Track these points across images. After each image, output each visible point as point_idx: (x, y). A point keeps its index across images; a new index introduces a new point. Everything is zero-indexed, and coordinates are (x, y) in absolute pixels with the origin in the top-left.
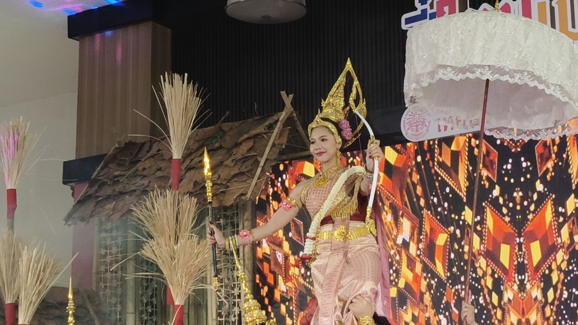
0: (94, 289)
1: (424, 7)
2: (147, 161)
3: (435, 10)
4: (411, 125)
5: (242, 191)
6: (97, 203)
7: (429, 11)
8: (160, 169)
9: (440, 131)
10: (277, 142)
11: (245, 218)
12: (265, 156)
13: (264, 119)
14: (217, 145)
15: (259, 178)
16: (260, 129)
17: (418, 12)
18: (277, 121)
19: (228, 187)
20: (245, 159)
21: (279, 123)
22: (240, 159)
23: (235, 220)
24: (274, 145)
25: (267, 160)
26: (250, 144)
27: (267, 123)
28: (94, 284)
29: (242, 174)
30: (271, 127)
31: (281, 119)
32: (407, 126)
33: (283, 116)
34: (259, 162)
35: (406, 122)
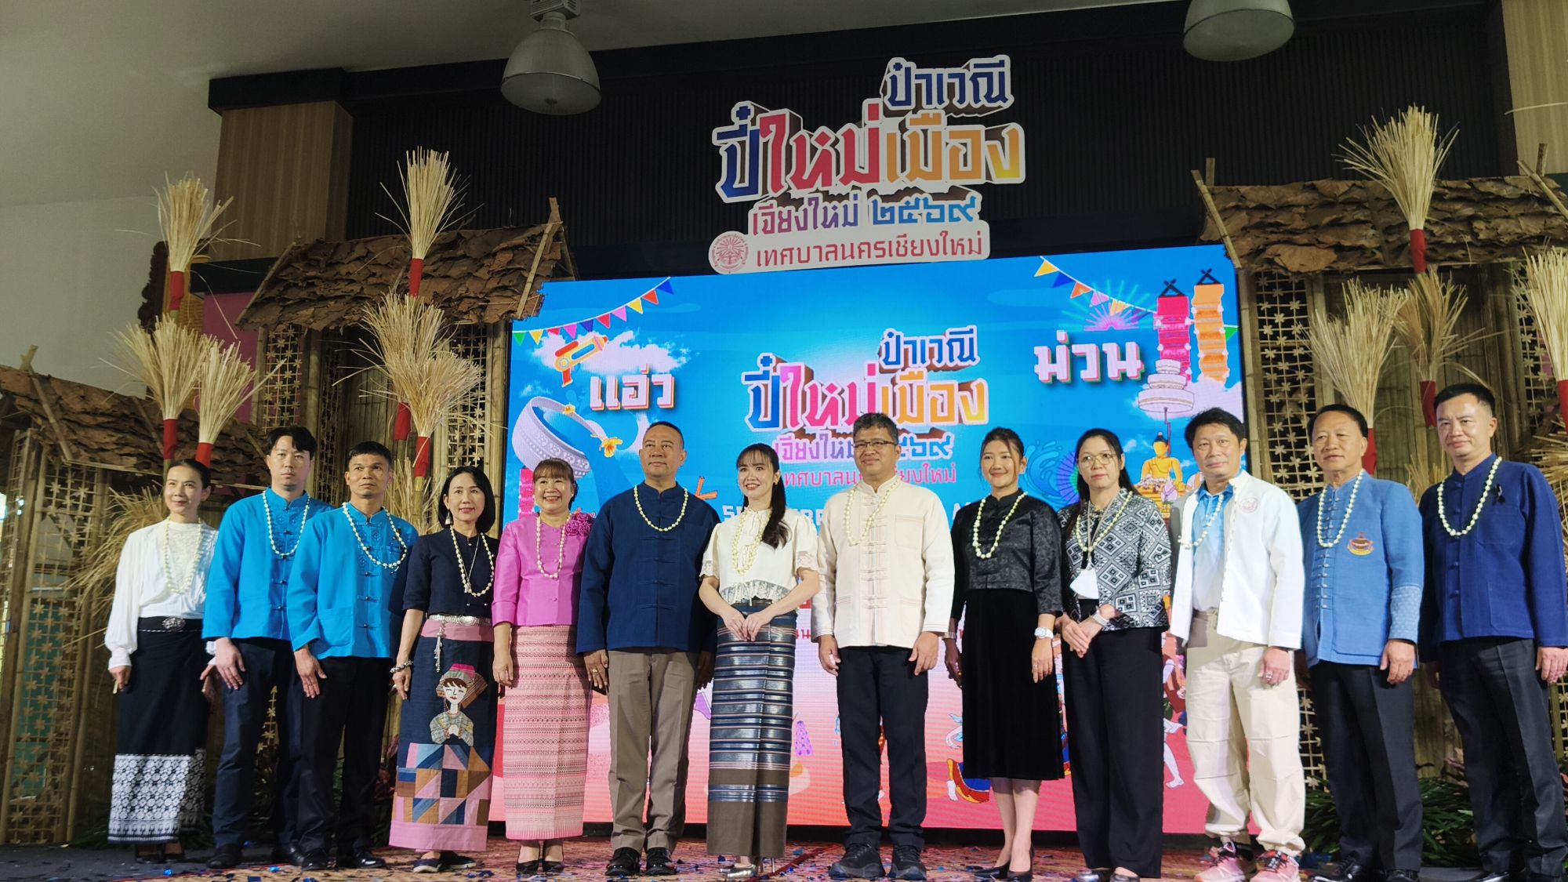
0: (254, 422)
1: (743, 122)
2: (352, 264)
3: (757, 127)
4: (722, 256)
5: (509, 308)
6: (284, 307)
7: (750, 128)
8: (374, 275)
9: (759, 265)
10: (547, 257)
11: (496, 345)
12: (533, 271)
13: (520, 229)
14: (460, 252)
15: (529, 295)
16: (519, 240)
17: (735, 127)
18: (541, 234)
19: (488, 301)
20: (505, 272)
21: (545, 237)
22: (499, 272)
23: (481, 347)
24: (542, 260)
25: (536, 276)
26: (509, 256)
27: (528, 234)
28: (254, 415)
29: (505, 288)
30: (534, 240)
31: (547, 231)
32: (717, 257)
33: (548, 227)
34: (526, 278)
35: (717, 251)
